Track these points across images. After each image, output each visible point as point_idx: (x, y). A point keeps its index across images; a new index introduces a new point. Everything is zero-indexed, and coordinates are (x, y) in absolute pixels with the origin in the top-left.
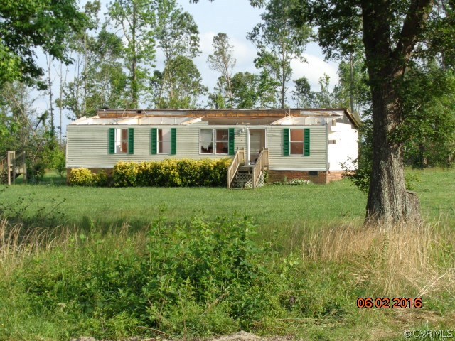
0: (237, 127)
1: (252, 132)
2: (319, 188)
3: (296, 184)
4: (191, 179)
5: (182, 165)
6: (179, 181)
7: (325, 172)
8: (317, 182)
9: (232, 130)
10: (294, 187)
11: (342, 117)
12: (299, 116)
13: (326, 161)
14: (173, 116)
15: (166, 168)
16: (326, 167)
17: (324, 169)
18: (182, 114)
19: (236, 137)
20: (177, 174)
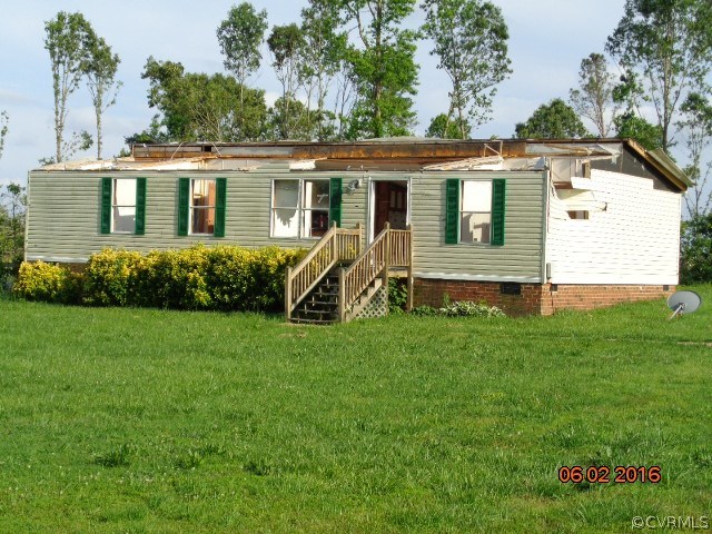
0: (347, 176)
1: (379, 185)
2: (521, 326)
3: (462, 313)
4: (230, 294)
5: (213, 261)
6: (203, 296)
7: (538, 285)
8: (513, 312)
9: (338, 181)
10: (455, 320)
11: (614, 159)
13: (542, 260)
15: (183, 265)
16: (541, 275)
17: (537, 280)
19: (344, 197)
20: (201, 280)
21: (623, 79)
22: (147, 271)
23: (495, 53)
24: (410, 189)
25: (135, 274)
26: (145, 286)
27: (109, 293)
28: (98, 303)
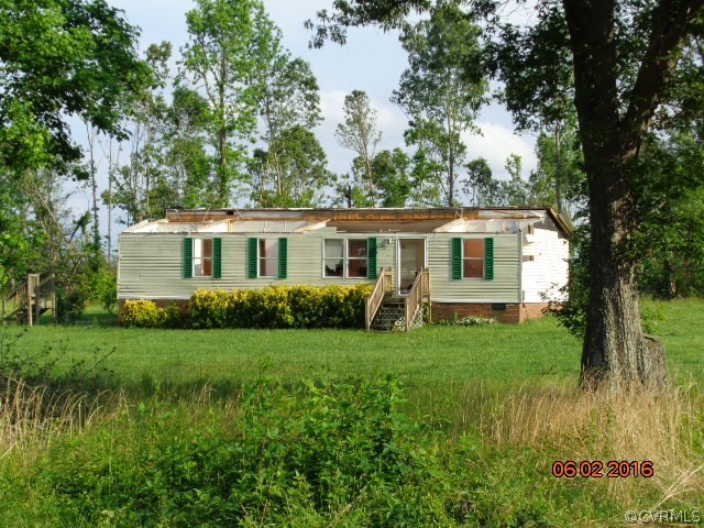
0: (380, 236)
1: (404, 243)
2: (508, 330)
3: (473, 323)
4: (310, 317)
5: (295, 296)
6: (290, 319)
7: (517, 304)
8: (504, 321)
9: (373, 240)
10: (468, 329)
11: (543, 220)
12: (477, 218)
13: (519, 288)
14: (283, 219)
15: (271, 299)
16: (519, 298)
17: (517, 302)
18: (297, 215)
19: (378, 250)
20: (288, 308)
21: (411, 124)
22: (243, 303)
23: (309, 103)
24: (426, 245)
25: (233, 305)
26: (241, 313)
27: (213, 320)
28: (203, 327)
